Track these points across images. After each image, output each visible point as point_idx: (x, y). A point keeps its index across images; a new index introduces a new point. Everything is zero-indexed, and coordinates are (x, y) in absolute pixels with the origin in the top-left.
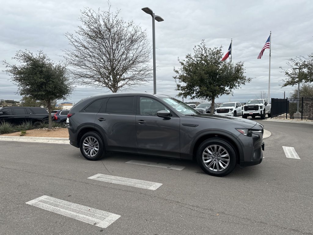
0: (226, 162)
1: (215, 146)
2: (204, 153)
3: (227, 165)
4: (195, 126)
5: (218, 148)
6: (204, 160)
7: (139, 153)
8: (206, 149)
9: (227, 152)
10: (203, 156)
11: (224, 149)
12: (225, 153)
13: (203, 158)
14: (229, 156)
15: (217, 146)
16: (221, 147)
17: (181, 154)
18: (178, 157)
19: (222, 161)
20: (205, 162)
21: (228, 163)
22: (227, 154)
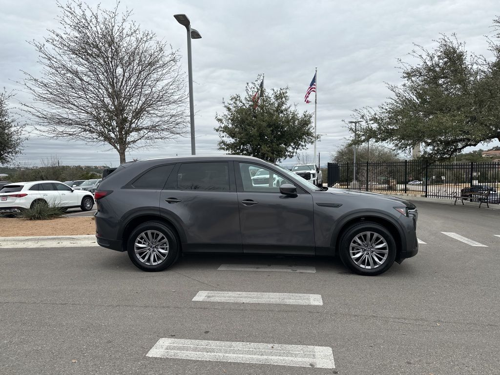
0: (383, 255)
1: (368, 233)
2: (352, 244)
3: (385, 258)
4: (338, 206)
5: (372, 235)
6: (351, 254)
7: (245, 251)
8: (354, 239)
9: (384, 240)
10: (351, 248)
11: (380, 236)
12: (382, 243)
13: (351, 251)
14: (387, 246)
15: (371, 234)
16: (376, 235)
17: (316, 249)
18: (312, 253)
19: (377, 253)
20: (353, 257)
21: (386, 256)
22: (384, 244)
